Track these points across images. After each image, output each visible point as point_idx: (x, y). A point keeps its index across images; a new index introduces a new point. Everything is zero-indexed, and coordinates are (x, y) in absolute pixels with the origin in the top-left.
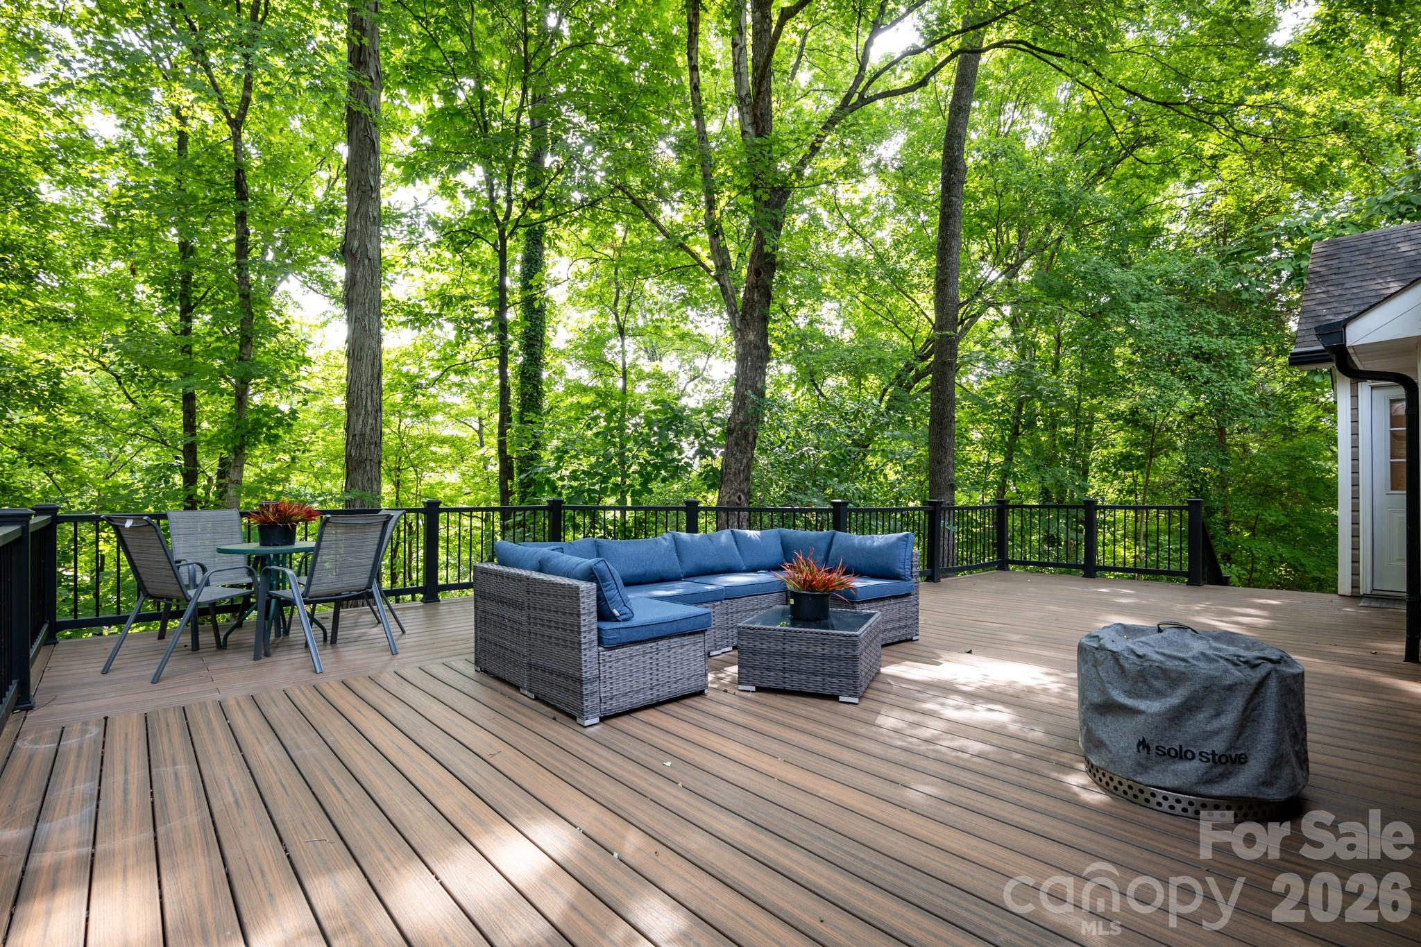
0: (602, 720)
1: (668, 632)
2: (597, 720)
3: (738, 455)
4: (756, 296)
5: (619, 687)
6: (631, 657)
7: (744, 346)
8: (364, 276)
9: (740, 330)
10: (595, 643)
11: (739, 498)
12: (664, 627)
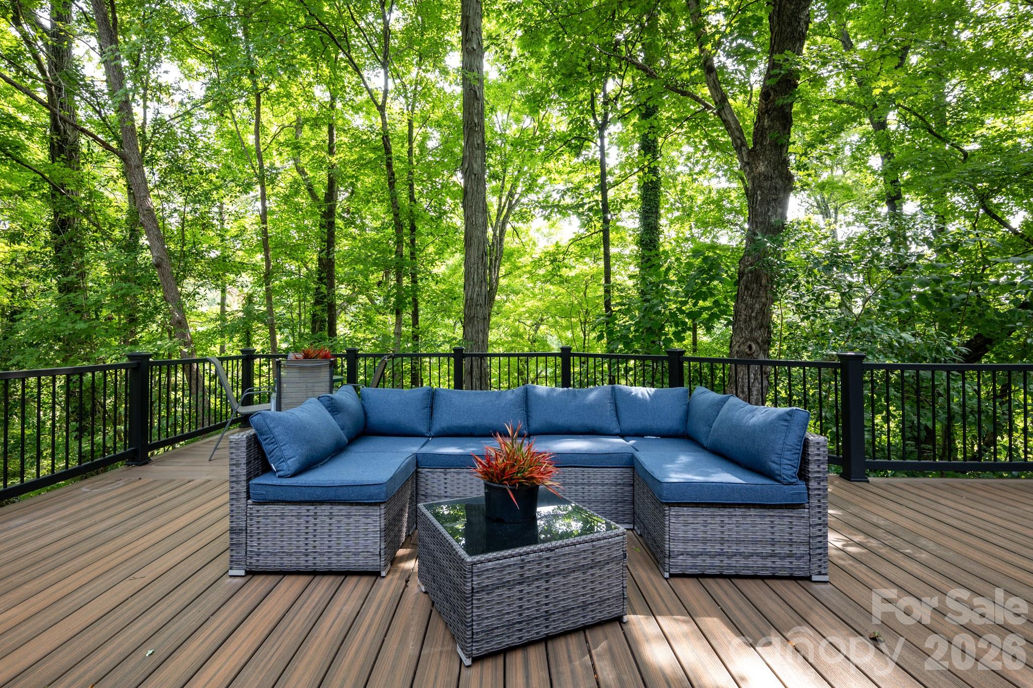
0: (248, 573)
1: (324, 497)
2: (242, 573)
3: (749, 301)
4: (766, 123)
5: (268, 545)
6: (282, 516)
7: (753, 179)
8: (472, 187)
9: (747, 164)
10: (244, 495)
11: (750, 347)
12: (319, 492)
